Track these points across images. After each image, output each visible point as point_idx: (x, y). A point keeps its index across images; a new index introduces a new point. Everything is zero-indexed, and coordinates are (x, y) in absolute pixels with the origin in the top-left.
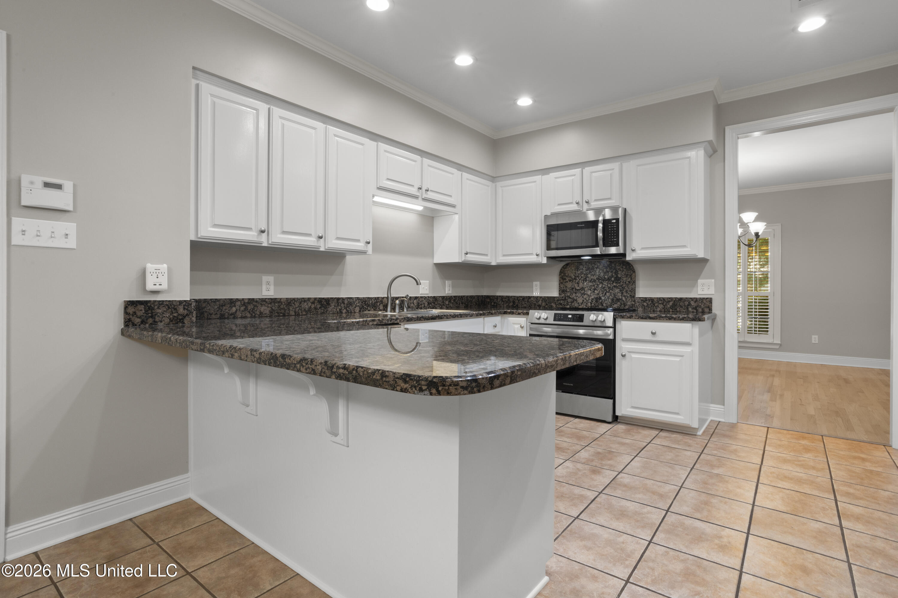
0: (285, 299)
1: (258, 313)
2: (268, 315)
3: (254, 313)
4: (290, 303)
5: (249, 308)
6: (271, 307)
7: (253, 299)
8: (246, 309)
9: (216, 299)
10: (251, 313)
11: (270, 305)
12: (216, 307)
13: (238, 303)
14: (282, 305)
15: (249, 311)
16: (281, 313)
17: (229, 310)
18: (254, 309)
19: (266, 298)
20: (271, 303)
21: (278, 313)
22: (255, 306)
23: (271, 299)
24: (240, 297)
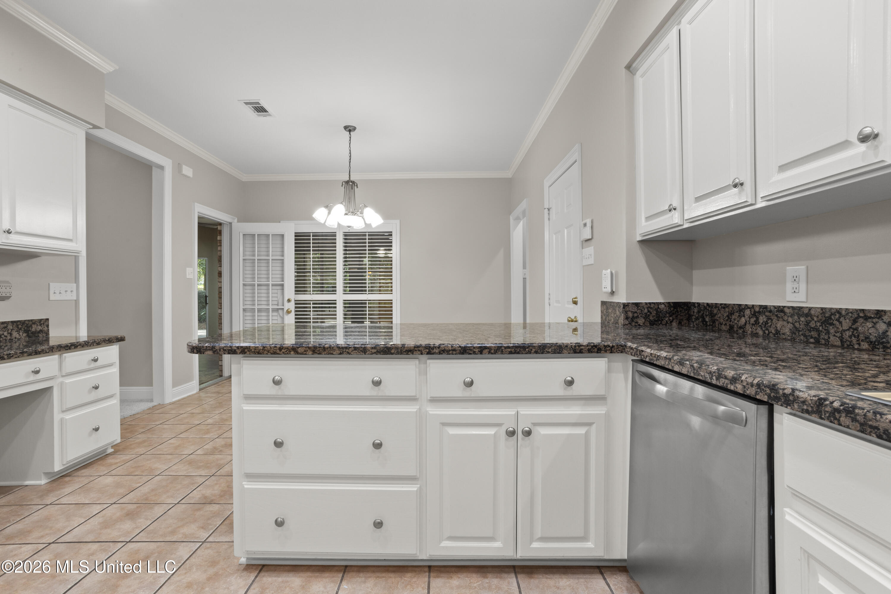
0: (819, 310)
1: (773, 331)
2: (789, 338)
3: (767, 329)
4: (830, 318)
5: (761, 321)
6: (793, 324)
7: (766, 306)
8: (757, 322)
9: (725, 304)
10: (764, 329)
11: (790, 320)
12: (725, 315)
13: (748, 312)
14: (813, 322)
15: (760, 326)
16: (812, 337)
17: (738, 321)
18: (766, 323)
19: (784, 307)
20: (792, 316)
21: (805, 336)
22: (769, 318)
23: (793, 308)
24: (750, 303)
